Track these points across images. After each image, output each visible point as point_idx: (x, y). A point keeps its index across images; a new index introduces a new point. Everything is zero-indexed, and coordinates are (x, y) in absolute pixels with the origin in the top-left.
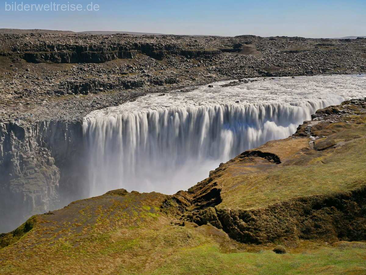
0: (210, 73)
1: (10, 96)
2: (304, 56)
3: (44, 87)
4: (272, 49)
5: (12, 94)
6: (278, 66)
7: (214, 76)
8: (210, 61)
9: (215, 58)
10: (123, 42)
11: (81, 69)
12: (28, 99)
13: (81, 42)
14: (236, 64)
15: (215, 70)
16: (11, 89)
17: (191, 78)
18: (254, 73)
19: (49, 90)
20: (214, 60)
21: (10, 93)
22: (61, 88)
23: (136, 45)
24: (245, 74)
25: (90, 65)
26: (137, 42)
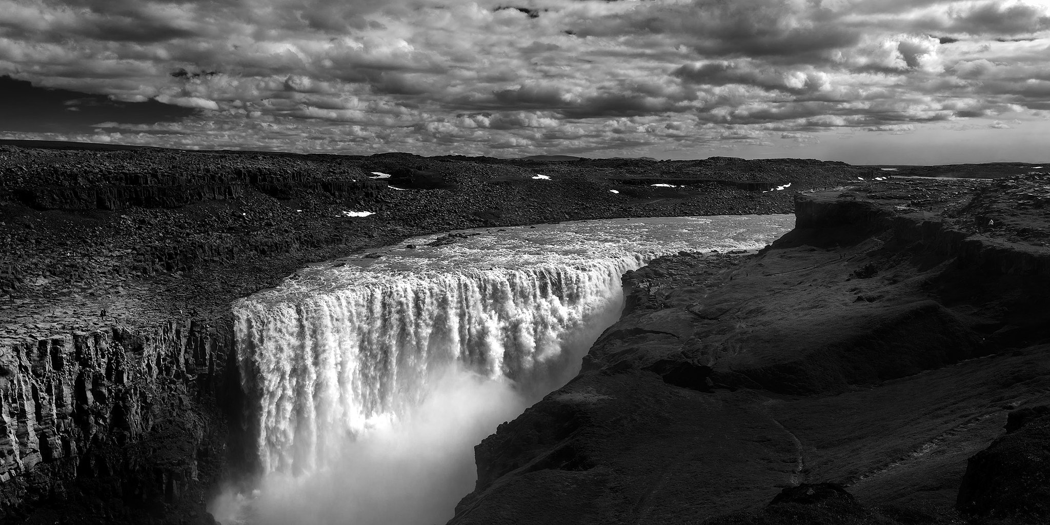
0: (389, 223)
1: (41, 281)
2: (530, 191)
3: (102, 259)
4: (471, 178)
5: (45, 277)
6: (496, 208)
7: (398, 228)
8: (377, 202)
9: (384, 196)
10: (212, 167)
11: (143, 222)
12: (82, 284)
13: (130, 167)
14: (426, 206)
15: (394, 219)
16: (33, 266)
17: (366, 234)
18: (462, 221)
19: (117, 266)
20: (381, 199)
21: (38, 275)
22: (141, 261)
23: (238, 173)
24: (449, 224)
25: (156, 212)
26: (240, 166)
